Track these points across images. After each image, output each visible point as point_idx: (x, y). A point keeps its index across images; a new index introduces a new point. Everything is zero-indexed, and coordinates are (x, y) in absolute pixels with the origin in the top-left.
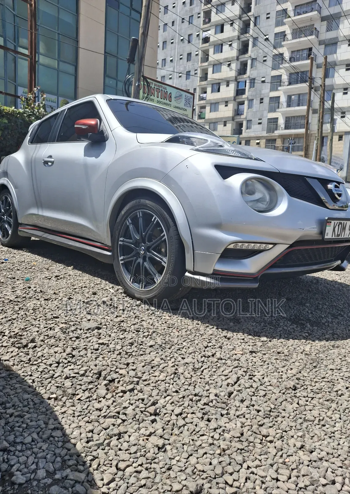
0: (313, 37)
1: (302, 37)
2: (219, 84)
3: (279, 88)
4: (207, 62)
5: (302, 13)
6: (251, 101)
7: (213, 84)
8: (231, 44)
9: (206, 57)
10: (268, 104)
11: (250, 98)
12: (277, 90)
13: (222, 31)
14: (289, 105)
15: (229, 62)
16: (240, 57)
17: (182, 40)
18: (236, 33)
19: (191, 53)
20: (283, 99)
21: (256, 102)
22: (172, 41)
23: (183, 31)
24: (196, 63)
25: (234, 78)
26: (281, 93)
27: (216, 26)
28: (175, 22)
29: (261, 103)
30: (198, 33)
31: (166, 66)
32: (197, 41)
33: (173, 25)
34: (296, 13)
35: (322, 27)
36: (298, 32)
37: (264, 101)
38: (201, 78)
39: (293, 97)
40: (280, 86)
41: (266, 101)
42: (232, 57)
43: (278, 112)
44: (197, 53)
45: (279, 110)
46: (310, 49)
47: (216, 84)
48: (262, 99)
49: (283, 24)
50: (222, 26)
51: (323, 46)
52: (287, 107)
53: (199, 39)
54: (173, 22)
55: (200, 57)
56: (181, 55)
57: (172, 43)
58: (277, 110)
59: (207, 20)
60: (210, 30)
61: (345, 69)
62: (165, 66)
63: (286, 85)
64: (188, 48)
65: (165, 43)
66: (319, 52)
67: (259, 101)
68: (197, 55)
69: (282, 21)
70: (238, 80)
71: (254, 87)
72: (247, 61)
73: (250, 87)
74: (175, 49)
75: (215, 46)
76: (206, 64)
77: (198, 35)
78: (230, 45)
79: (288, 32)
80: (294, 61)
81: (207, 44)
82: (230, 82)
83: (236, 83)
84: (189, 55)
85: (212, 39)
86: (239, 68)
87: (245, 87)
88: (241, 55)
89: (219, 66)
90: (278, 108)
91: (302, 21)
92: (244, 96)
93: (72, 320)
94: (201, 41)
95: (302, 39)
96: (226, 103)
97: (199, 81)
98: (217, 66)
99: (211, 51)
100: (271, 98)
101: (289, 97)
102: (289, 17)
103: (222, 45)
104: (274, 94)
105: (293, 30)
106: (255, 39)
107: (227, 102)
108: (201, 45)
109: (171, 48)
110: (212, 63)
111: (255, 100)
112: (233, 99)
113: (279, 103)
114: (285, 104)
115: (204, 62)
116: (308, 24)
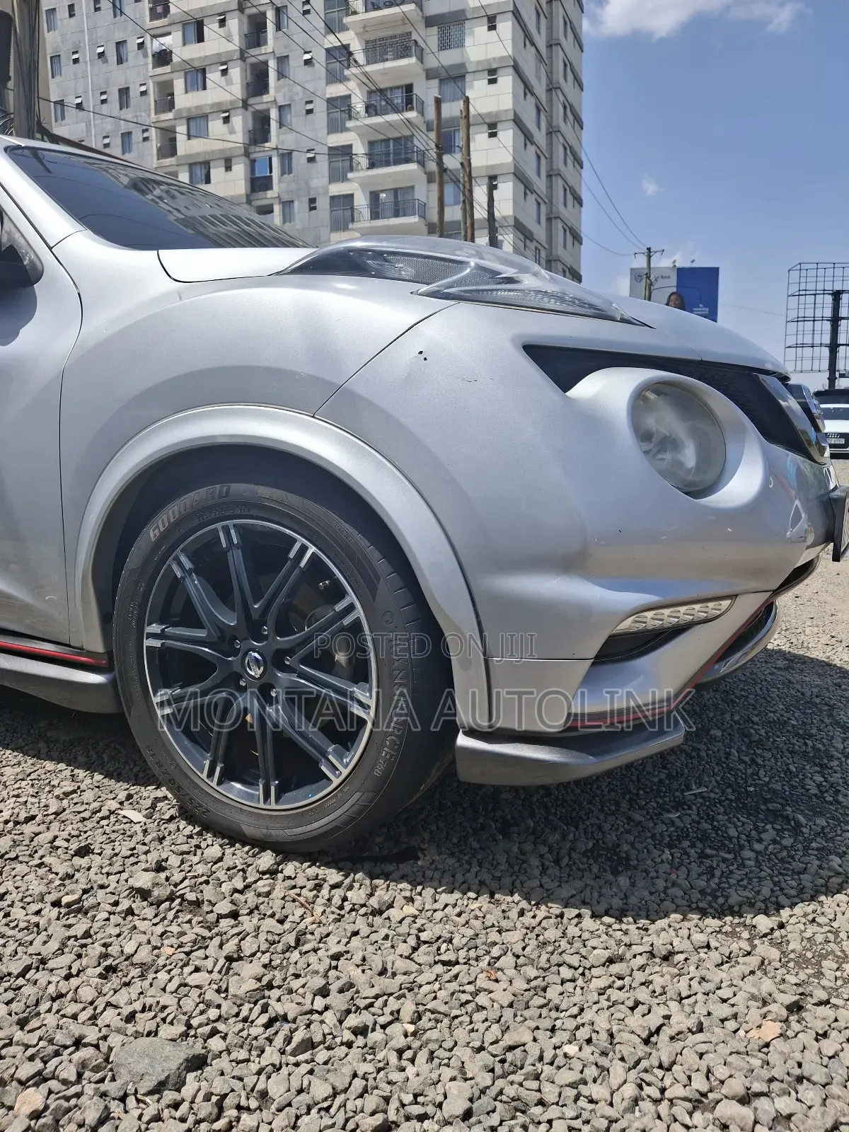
0: (413, 60)
1: (387, 60)
2: (206, 165)
3: (350, 175)
4: (170, 110)
5: (381, 5)
6: (287, 205)
7: (191, 165)
8: (226, 70)
9: (166, 101)
10: (328, 212)
11: (285, 198)
12: (344, 179)
13: (200, 38)
14: (375, 215)
15: (224, 112)
16: (251, 101)
17: (101, 55)
18: (235, 45)
19: (128, 89)
20: (361, 201)
21: (300, 207)
22: (75, 56)
23: (101, 32)
24: (143, 114)
25: (242, 151)
26: (356, 186)
27: (185, 25)
28: (76, 7)
29: (312, 209)
30: (141, 40)
31: (67, 120)
32: (141, 60)
33: (71, 15)
34: (370, 6)
35: (431, 38)
36: (378, 49)
37: (317, 204)
38: (159, 150)
39: (383, 195)
40: (351, 169)
41: (323, 204)
42: (232, 102)
43: (353, 230)
44: (143, 88)
45: (355, 225)
46: (409, 88)
47: (201, 163)
48: (313, 201)
49: (344, 28)
50: (200, 26)
51: (435, 83)
52: (371, 219)
53: (145, 56)
54: (71, 7)
55: (152, 97)
56: (102, 93)
57: (76, 61)
58: (351, 226)
59: (159, 9)
60: (169, 34)
61: (487, 135)
62: (63, 118)
63: (364, 167)
64: (118, 76)
65: (56, 60)
66: (427, 91)
67: (306, 206)
68: (144, 93)
69: (340, 21)
70: (253, 156)
71: (290, 172)
72: (268, 111)
73: (283, 173)
74: (85, 77)
75: (186, 73)
76: (170, 116)
77: (141, 46)
78: (224, 72)
79: (357, 47)
80: (377, 114)
81: (167, 69)
82: (234, 161)
83: (247, 161)
84: (124, 92)
85: (175, 59)
86: (250, 126)
87: (271, 172)
88: (252, 96)
89: (203, 121)
90: (353, 220)
91: (383, 22)
92: (270, 194)
94: (150, 59)
95: (389, 64)
97: (155, 157)
98: (197, 122)
99: (179, 85)
100: (332, 198)
101: (374, 196)
102: (355, 13)
103: (204, 71)
104: (338, 189)
105: (367, 42)
106: (283, 60)
108: (151, 71)
109: (75, 74)
110: (185, 114)
111: (296, 203)
112: (245, 200)
113: (352, 209)
114: (366, 213)
115: (164, 111)
116: (398, 31)
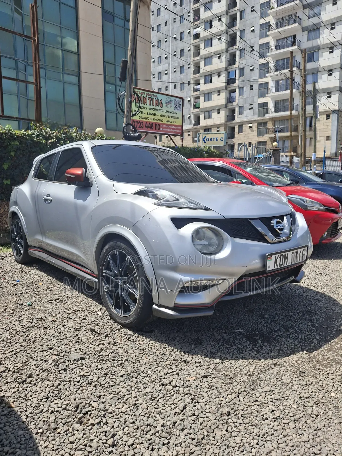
0: (297, 24)
1: (285, 26)
2: (211, 76)
3: (267, 75)
4: (198, 56)
5: (284, 3)
6: (241, 89)
7: (205, 76)
8: (220, 38)
9: (197, 52)
10: (258, 90)
11: (241, 86)
12: (265, 77)
13: (211, 27)
14: (277, 90)
15: (218, 54)
16: (229, 49)
17: (175, 38)
18: (224, 28)
19: (183, 49)
20: (272, 85)
21: (246, 89)
22: (166, 40)
23: (175, 30)
24: (189, 58)
25: (225, 69)
26: (270, 80)
27: (206, 22)
28: (167, 23)
29: (251, 89)
30: (189, 31)
31: (162, 63)
32: (189, 38)
33: (166, 25)
34: (279, 4)
35: (304, 15)
36: (281, 22)
37: (253, 88)
38: (194, 71)
39: (281, 82)
40: (268, 72)
41: (256, 87)
42: (222, 50)
43: (267, 97)
44: (189, 49)
45: (269, 95)
46: (294, 36)
47: (209, 75)
48: (252, 86)
49: (268, 15)
50: (211, 22)
51: (306, 32)
52: (276, 92)
53: (191, 36)
54: (166, 23)
55: (192, 52)
56: (174, 52)
57: (166, 41)
58: (266, 95)
59: (197, 18)
60: (199, 27)
61: (329, 52)
62: (161, 63)
63: (274, 71)
64: (180, 45)
65: (160, 42)
66: (302, 37)
67: (249, 88)
68: (189, 50)
69: (266, 12)
70: (229, 71)
71: (243, 75)
72: (236, 52)
73: (240, 76)
74: (169, 47)
75: (205, 41)
76: (198, 58)
77: (189, 33)
78: (219, 39)
79: (273, 22)
80: (280, 49)
81: (198, 40)
82: (221, 73)
83: (226, 72)
84: (182, 51)
85: (201, 36)
86: (228, 57)
87: (235, 76)
88: (231, 47)
89: (210, 59)
90: (267, 93)
91: (285, 10)
92: (235, 85)
93: (63, 350)
94: (192, 37)
95: (286, 28)
96: (219, 93)
97: (192, 74)
98: (208, 59)
99: (202, 46)
100: (260, 84)
101: (277, 82)
102: (273, 8)
103: (212, 39)
104: (263, 81)
105: (277, 20)
106: (242, 31)
107: (219, 91)
108: (192, 41)
109: (166, 46)
110: (204, 57)
111: (245, 88)
112: (225, 88)
113: (268, 88)
114: (274, 89)
115: (196, 56)
116: (291, 13)
